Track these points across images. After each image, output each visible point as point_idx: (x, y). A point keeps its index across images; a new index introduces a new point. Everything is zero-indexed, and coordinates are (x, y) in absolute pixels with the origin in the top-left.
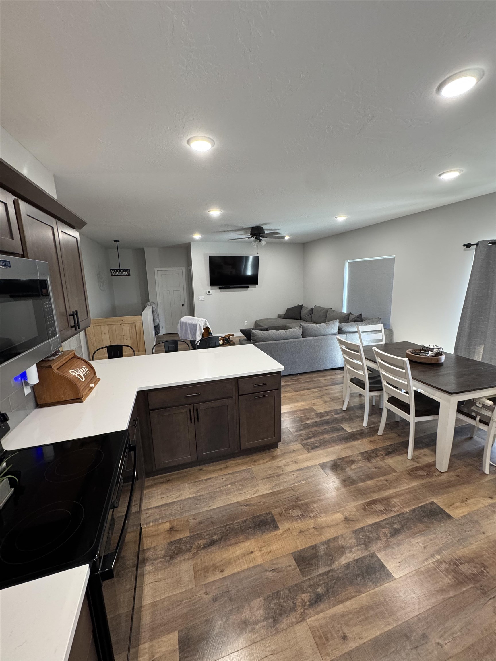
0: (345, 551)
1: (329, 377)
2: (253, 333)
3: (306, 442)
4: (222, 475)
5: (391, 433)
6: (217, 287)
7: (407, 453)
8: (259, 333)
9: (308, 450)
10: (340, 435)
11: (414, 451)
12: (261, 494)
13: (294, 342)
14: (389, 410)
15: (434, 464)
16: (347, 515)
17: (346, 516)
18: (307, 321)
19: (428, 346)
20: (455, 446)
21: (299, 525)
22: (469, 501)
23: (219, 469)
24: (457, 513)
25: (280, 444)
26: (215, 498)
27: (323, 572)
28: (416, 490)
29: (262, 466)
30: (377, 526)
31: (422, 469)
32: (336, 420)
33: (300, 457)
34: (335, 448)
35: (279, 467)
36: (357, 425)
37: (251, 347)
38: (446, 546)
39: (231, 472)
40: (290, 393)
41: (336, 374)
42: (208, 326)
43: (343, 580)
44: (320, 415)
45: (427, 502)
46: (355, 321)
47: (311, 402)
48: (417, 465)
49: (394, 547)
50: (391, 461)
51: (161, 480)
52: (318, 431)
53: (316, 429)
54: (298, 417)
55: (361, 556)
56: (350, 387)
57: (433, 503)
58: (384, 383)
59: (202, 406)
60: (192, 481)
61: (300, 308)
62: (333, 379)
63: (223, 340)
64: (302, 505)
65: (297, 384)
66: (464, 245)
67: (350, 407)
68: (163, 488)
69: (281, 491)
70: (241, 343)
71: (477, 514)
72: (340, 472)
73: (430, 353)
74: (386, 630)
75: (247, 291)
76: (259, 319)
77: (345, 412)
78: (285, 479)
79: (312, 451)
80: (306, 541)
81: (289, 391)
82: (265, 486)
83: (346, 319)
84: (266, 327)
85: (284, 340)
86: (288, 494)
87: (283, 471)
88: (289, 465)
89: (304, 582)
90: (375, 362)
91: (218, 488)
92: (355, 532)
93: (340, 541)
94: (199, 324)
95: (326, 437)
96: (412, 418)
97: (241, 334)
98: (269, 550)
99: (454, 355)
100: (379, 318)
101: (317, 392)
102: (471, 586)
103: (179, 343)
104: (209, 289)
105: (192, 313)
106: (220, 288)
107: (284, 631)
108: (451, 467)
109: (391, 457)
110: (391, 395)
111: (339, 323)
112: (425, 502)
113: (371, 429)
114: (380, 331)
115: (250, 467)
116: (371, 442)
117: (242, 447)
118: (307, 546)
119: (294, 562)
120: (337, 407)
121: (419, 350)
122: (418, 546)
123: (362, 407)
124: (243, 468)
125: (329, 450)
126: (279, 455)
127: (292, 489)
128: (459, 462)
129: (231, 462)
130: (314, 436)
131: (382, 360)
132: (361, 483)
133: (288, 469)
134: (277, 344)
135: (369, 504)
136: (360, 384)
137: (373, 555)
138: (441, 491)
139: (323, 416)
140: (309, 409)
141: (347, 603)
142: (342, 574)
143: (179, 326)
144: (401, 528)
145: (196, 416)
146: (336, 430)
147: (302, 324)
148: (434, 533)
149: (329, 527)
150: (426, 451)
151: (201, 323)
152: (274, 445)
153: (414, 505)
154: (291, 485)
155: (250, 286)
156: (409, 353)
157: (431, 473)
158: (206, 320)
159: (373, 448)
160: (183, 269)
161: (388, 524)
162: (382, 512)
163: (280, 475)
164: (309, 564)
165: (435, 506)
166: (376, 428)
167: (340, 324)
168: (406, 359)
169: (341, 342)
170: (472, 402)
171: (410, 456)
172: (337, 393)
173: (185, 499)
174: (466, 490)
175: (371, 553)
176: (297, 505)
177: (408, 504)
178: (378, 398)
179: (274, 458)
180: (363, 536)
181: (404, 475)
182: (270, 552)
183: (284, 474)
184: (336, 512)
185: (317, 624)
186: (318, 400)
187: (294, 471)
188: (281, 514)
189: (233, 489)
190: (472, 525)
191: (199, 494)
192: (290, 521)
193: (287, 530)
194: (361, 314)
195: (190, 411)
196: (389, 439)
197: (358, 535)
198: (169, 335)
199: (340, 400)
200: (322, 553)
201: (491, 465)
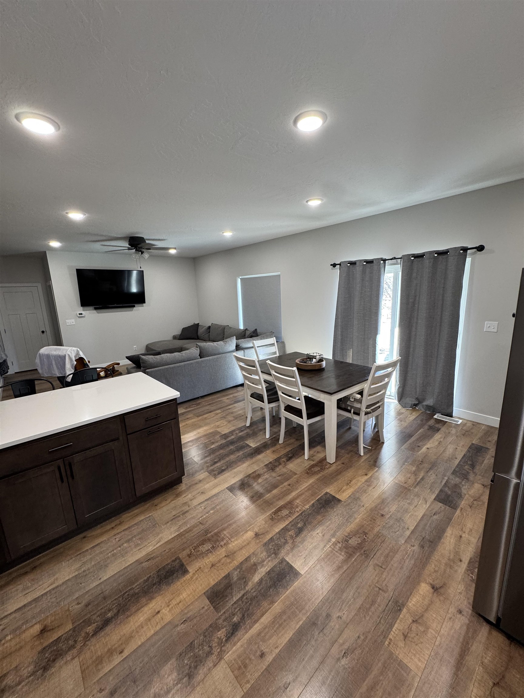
0: (257, 568)
1: (231, 396)
2: (142, 359)
3: (212, 468)
4: (115, 535)
5: (290, 439)
6: (92, 308)
7: (304, 454)
8: (150, 358)
9: (215, 476)
10: (246, 452)
11: (309, 451)
12: (166, 540)
13: (192, 363)
14: (286, 419)
15: (325, 459)
16: (257, 530)
17: (256, 532)
18: (205, 340)
19: (312, 354)
20: (339, 438)
21: (211, 559)
22: (352, 483)
23: (110, 529)
24: (343, 496)
25: (184, 479)
26: (106, 566)
27: (237, 598)
28: (313, 486)
29: (165, 509)
30: (285, 530)
31: (317, 466)
32: (242, 438)
33: (207, 486)
34: (241, 466)
35: (185, 504)
36: (260, 438)
37: (140, 375)
38: (339, 527)
39: (126, 527)
40: (192, 419)
41: (238, 391)
42: (82, 355)
43: (257, 597)
44: (225, 436)
45: (322, 494)
46: (251, 337)
47: (215, 424)
48: (312, 463)
49: (299, 545)
50: (293, 466)
51: (22, 571)
52: (224, 454)
53: (221, 451)
54: (201, 444)
55: (272, 567)
56: (251, 402)
57: (327, 493)
58: (280, 393)
59: (77, 458)
60: (73, 556)
61: (197, 326)
62: (236, 397)
63: (105, 372)
64: (212, 536)
65: (200, 408)
66: (331, 265)
67: (253, 422)
68: (26, 581)
69: (189, 529)
70: (129, 373)
71: (358, 492)
72: (248, 490)
73: (314, 360)
74: (298, 627)
75: (132, 311)
76: (150, 342)
77: (249, 428)
78: (192, 515)
79: (219, 475)
80: (218, 574)
81: (191, 417)
82: (169, 530)
83: (243, 335)
84: (159, 350)
85: (180, 364)
86: (196, 530)
87: (189, 506)
88: (195, 498)
89: (219, 618)
90: (270, 375)
91: (110, 552)
92: (265, 545)
93: (252, 559)
94: (69, 355)
95: (232, 457)
96: (305, 422)
97: (128, 362)
98: (178, 601)
99: (333, 360)
100: (272, 332)
101: (220, 413)
102: (358, 554)
103: (36, 382)
104: (80, 310)
105: (58, 342)
106: (96, 309)
107: (201, 684)
108: (338, 457)
109: (291, 462)
110: (286, 404)
111: (236, 339)
112: (320, 494)
113: (274, 439)
114: (273, 345)
115: (151, 514)
116: (274, 452)
117: (138, 494)
118: (219, 579)
119: (207, 602)
120: (241, 424)
121: (305, 358)
122: (318, 536)
123: (263, 420)
124: (142, 517)
125: (235, 470)
126: (184, 490)
127: (201, 523)
128: (343, 451)
129: (125, 516)
130: (220, 460)
131: (276, 372)
132: (267, 494)
133: (195, 502)
134: (173, 368)
135: (275, 513)
136: (259, 397)
137: (283, 560)
138: (332, 480)
139: (228, 437)
140: (212, 433)
141: (262, 620)
142: (256, 592)
143: (38, 361)
144: (303, 525)
145: (69, 473)
146: (242, 448)
147: (198, 344)
148: (329, 520)
149: (241, 549)
150: (319, 448)
151: (71, 353)
152: (178, 481)
153: (313, 500)
154: (199, 519)
155: (136, 305)
156: (298, 362)
157: (324, 467)
158: (79, 350)
159: (276, 457)
160: (39, 286)
161: (292, 525)
162: (288, 516)
163: (187, 512)
164: (223, 596)
165: (329, 495)
166: (278, 437)
167: (237, 341)
168: (295, 369)
169: (238, 359)
170: (346, 398)
171: (306, 456)
172: (239, 410)
173: (63, 583)
174: (349, 474)
175: (281, 560)
176: (207, 539)
177: (307, 501)
178: (277, 408)
179: (178, 495)
180: (273, 546)
181: (303, 475)
182: (180, 602)
183: (190, 509)
184: (247, 531)
185: (235, 656)
186: (222, 421)
187: (201, 503)
188: (189, 556)
189: (130, 546)
190: (355, 503)
191: (83, 570)
192: (200, 559)
193: (198, 570)
194: (256, 330)
195: (59, 468)
196: (288, 445)
197: (268, 547)
198: (23, 374)
199: (242, 417)
200: (235, 579)
201: (364, 447)
